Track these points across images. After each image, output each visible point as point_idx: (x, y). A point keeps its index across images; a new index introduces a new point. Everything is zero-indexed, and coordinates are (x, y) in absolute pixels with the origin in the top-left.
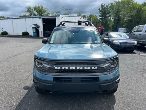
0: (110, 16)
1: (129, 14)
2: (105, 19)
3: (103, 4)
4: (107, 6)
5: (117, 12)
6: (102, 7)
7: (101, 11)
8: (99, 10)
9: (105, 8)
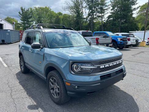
0: (32, 21)
1: (50, 20)
2: (27, 23)
3: (23, 8)
4: (28, 10)
5: (39, 17)
6: (22, 11)
7: (21, 15)
8: (20, 13)
9: (26, 12)
